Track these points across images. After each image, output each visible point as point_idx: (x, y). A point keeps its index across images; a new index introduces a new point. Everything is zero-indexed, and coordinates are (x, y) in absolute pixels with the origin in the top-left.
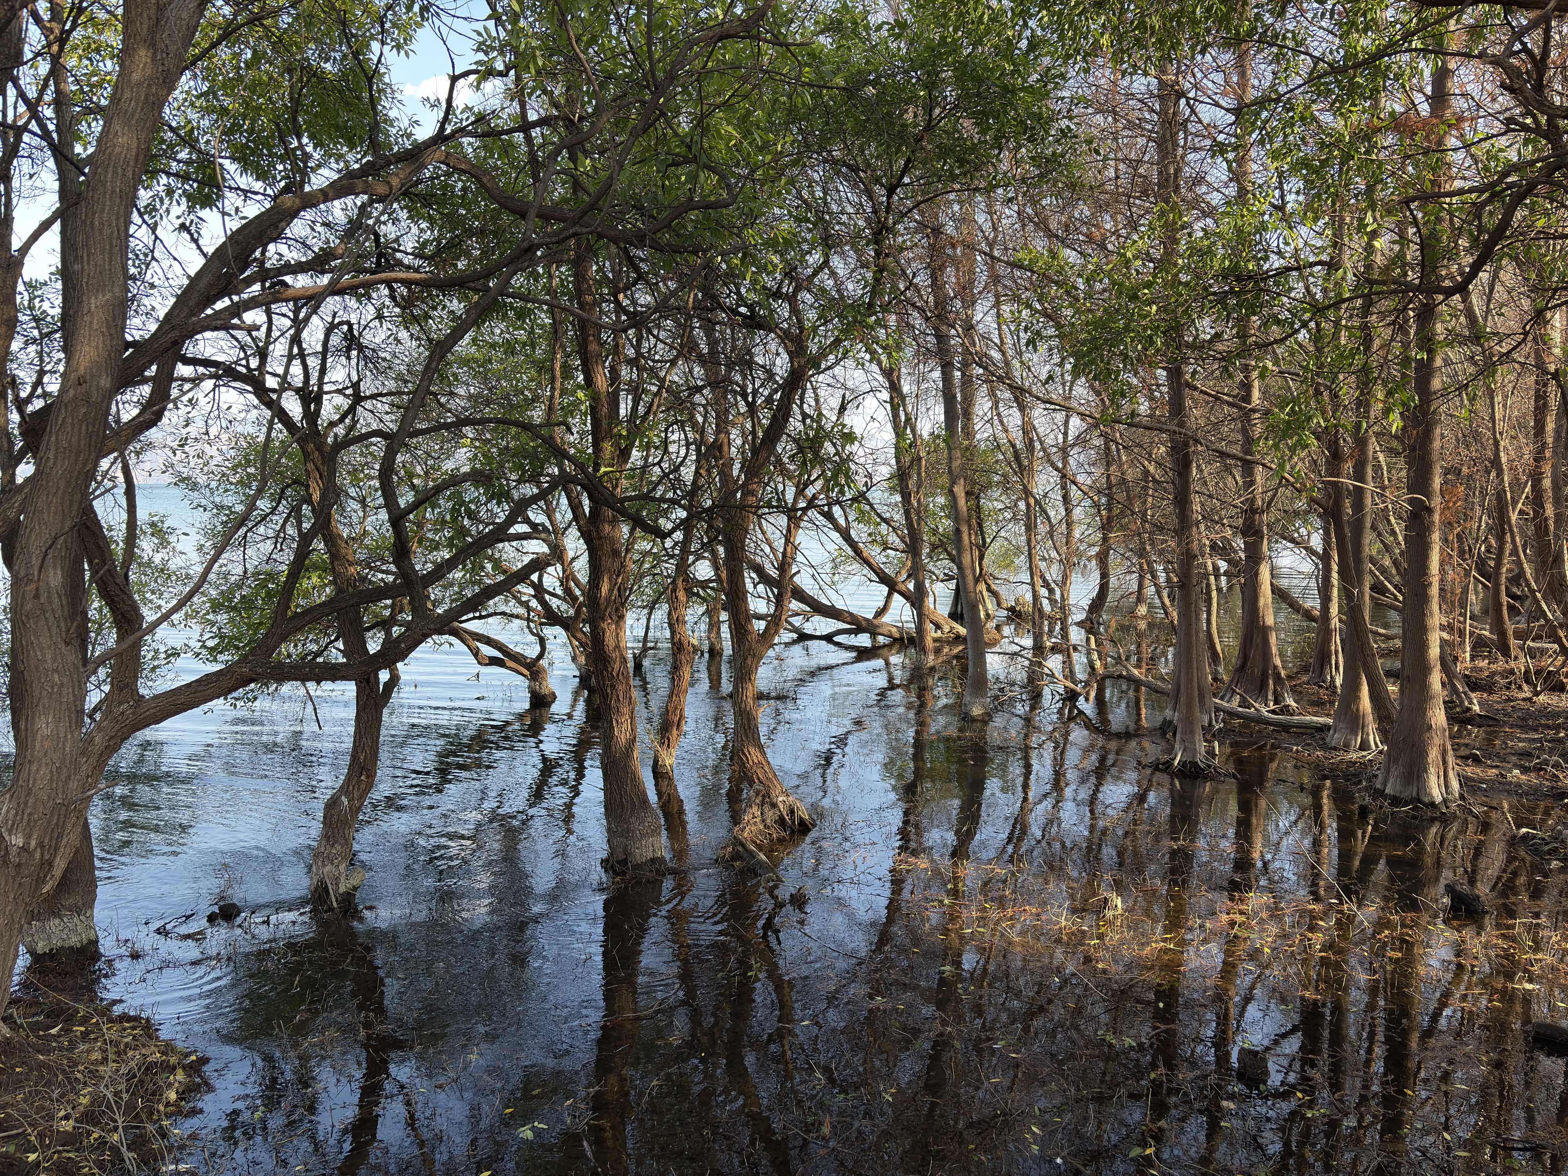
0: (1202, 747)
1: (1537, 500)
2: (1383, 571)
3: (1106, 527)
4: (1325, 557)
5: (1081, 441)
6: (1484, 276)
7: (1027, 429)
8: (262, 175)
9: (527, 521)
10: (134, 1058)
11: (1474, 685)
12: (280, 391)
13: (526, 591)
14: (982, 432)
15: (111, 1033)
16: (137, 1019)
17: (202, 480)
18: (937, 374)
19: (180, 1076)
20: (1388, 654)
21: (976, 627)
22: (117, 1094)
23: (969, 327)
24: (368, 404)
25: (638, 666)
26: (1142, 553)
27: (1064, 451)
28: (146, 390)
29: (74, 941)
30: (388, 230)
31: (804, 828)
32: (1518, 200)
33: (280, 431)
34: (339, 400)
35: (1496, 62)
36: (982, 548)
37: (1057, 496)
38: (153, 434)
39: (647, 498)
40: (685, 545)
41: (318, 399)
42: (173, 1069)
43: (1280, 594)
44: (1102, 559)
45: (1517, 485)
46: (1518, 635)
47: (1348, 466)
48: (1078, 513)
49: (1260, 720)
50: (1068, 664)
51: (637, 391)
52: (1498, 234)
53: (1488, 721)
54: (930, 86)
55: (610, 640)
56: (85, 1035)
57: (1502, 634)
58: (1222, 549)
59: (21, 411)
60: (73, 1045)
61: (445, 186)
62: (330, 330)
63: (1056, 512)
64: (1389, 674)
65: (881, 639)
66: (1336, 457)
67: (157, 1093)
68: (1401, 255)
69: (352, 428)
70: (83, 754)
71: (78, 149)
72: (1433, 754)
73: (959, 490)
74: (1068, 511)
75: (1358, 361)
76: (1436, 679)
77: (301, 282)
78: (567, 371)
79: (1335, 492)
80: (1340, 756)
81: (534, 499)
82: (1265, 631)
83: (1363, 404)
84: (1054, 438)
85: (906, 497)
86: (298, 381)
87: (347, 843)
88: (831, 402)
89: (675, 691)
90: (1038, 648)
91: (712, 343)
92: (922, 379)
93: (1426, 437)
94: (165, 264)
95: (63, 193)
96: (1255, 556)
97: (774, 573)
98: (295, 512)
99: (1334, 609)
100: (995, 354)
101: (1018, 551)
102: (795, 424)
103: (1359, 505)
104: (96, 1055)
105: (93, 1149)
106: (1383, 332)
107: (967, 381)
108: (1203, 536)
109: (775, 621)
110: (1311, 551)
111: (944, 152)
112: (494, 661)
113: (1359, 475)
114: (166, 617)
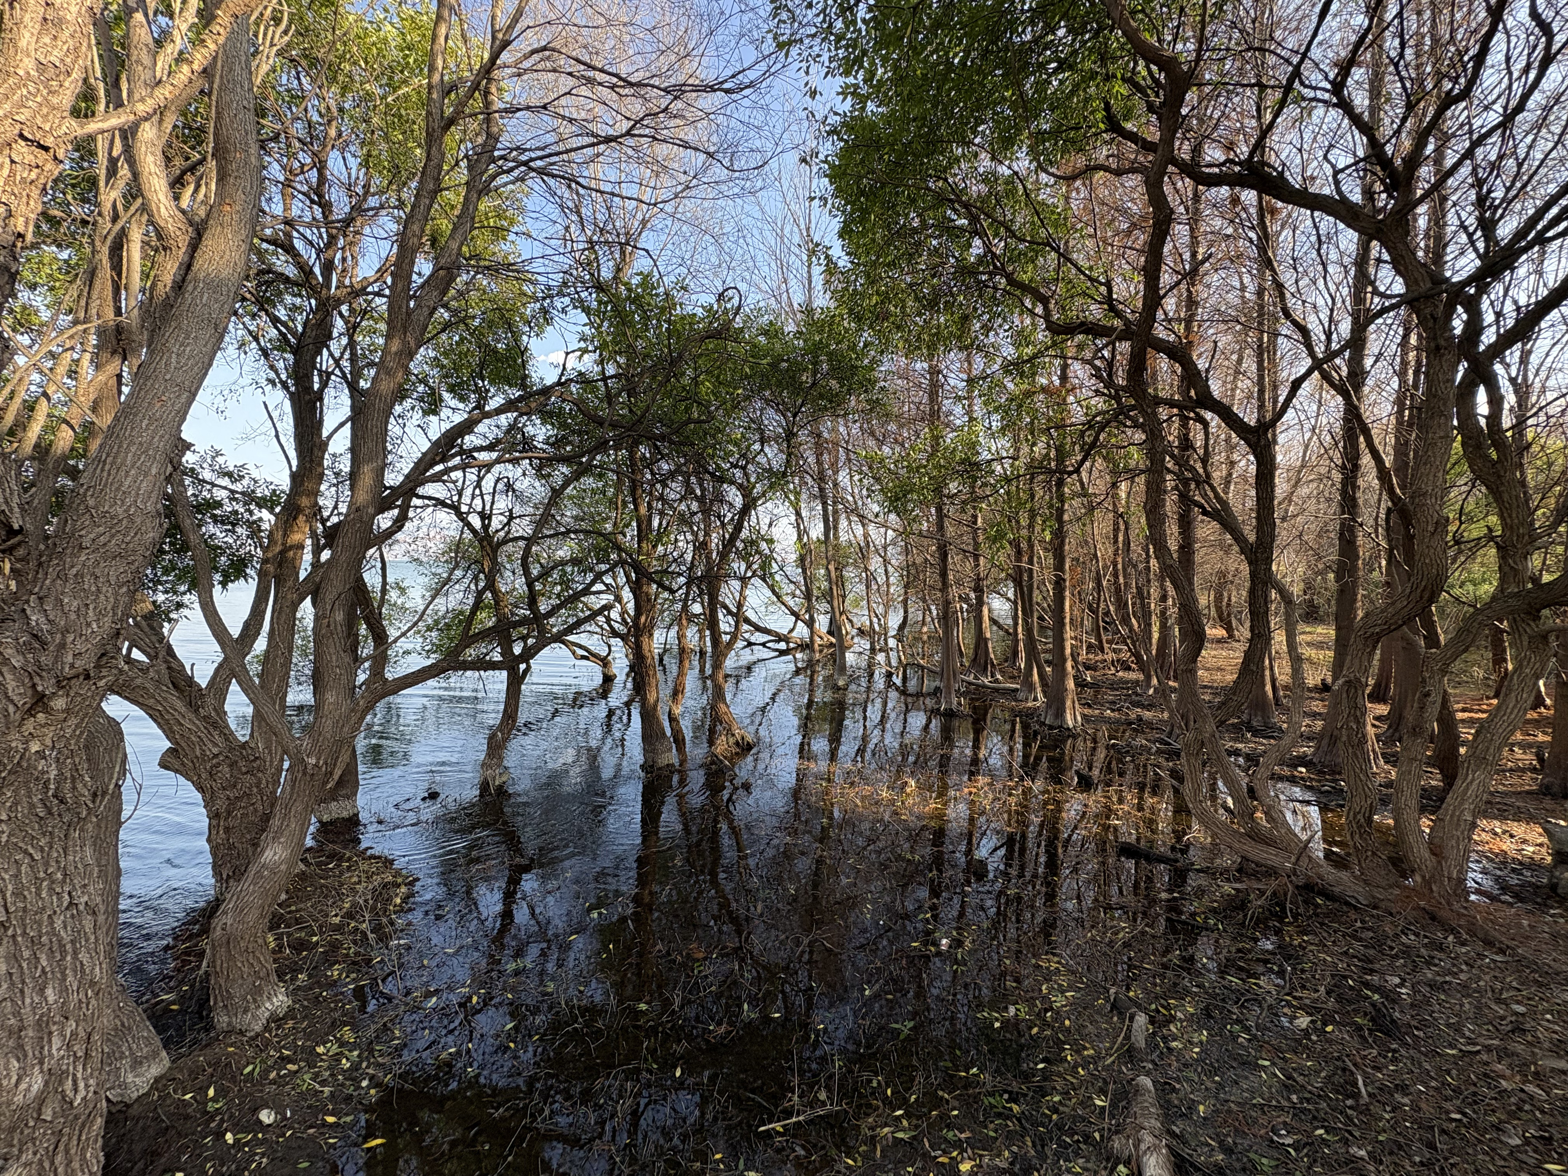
0: (955, 701)
1: (1116, 575)
2: (1043, 609)
3: (906, 586)
4: (1015, 603)
5: (894, 543)
6: (1088, 464)
7: (866, 535)
8: (463, 399)
9: (603, 582)
10: (377, 880)
11: (1088, 668)
12: (468, 513)
13: (601, 619)
14: (843, 537)
15: (364, 866)
16: (379, 857)
17: (425, 559)
18: (820, 507)
19: (403, 889)
20: (1046, 651)
21: (840, 638)
22: (366, 901)
23: (836, 485)
24: (517, 521)
25: (661, 660)
26: (924, 601)
27: (885, 548)
28: (396, 512)
29: (345, 814)
30: (530, 430)
31: (749, 747)
32: (1102, 429)
33: (468, 535)
34: (501, 518)
35: (1090, 362)
36: (844, 597)
37: (881, 571)
38: (399, 536)
39: (665, 572)
40: (687, 594)
41: (490, 518)
42: (399, 886)
43: (993, 621)
44: (905, 602)
45: (1105, 567)
46: (1108, 642)
47: (1025, 558)
48: (892, 580)
49: (984, 686)
50: (888, 657)
51: (662, 513)
52: (1093, 445)
53: (1095, 686)
54: (815, 364)
55: (645, 647)
56: (349, 867)
57: (1101, 642)
58: (965, 599)
59: (324, 525)
60: (341, 873)
61: (560, 408)
62: (498, 480)
63: (881, 579)
64: (1047, 662)
65: (792, 645)
66: (1019, 553)
67: (390, 899)
68: (1048, 454)
69: (508, 532)
70: (353, 710)
71: (362, 383)
72: (1069, 703)
73: (831, 567)
74: (888, 578)
75: (1028, 506)
76: (1069, 664)
77: (483, 456)
78: (625, 503)
79: (1019, 570)
80: (1023, 704)
81: (606, 572)
82: (986, 640)
83: (1031, 526)
84: (879, 541)
85: (804, 571)
86: (479, 509)
87: (501, 758)
88: (765, 521)
89: (681, 674)
90: (873, 650)
91: (703, 490)
92: (812, 509)
93: (1062, 543)
94: (409, 445)
95: (353, 407)
96: (980, 602)
97: (735, 610)
98: (476, 578)
99: (1020, 629)
100: (850, 498)
101: (862, 599)
102: (745, 534)
103: (1031, 577)
104: (355, 879)
105: (350, 933)
106: (1039, 492)
107: (835, 512)
108: (954, 592)
109: (734, 636)
110: (1008, 599)
111: (821, 396)
112: (583, 657)
113: (1031, 562)
114: (404, 634)
